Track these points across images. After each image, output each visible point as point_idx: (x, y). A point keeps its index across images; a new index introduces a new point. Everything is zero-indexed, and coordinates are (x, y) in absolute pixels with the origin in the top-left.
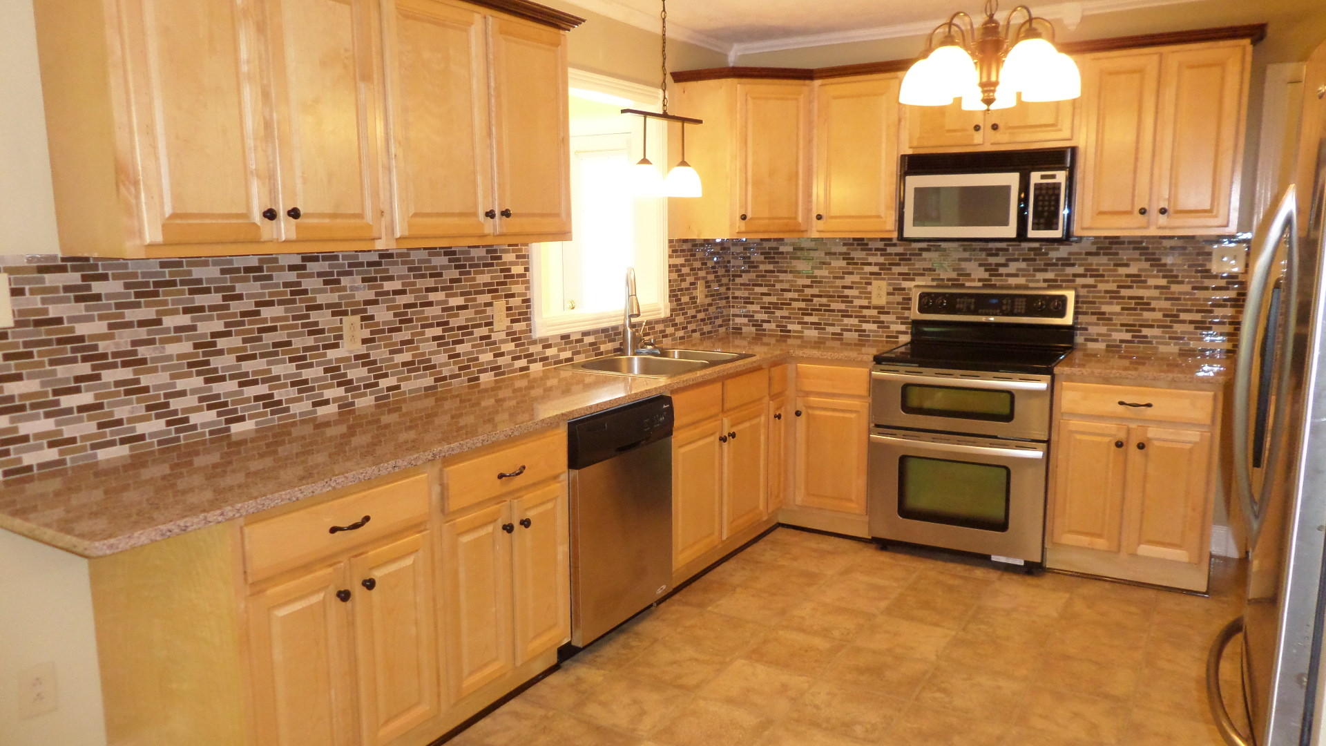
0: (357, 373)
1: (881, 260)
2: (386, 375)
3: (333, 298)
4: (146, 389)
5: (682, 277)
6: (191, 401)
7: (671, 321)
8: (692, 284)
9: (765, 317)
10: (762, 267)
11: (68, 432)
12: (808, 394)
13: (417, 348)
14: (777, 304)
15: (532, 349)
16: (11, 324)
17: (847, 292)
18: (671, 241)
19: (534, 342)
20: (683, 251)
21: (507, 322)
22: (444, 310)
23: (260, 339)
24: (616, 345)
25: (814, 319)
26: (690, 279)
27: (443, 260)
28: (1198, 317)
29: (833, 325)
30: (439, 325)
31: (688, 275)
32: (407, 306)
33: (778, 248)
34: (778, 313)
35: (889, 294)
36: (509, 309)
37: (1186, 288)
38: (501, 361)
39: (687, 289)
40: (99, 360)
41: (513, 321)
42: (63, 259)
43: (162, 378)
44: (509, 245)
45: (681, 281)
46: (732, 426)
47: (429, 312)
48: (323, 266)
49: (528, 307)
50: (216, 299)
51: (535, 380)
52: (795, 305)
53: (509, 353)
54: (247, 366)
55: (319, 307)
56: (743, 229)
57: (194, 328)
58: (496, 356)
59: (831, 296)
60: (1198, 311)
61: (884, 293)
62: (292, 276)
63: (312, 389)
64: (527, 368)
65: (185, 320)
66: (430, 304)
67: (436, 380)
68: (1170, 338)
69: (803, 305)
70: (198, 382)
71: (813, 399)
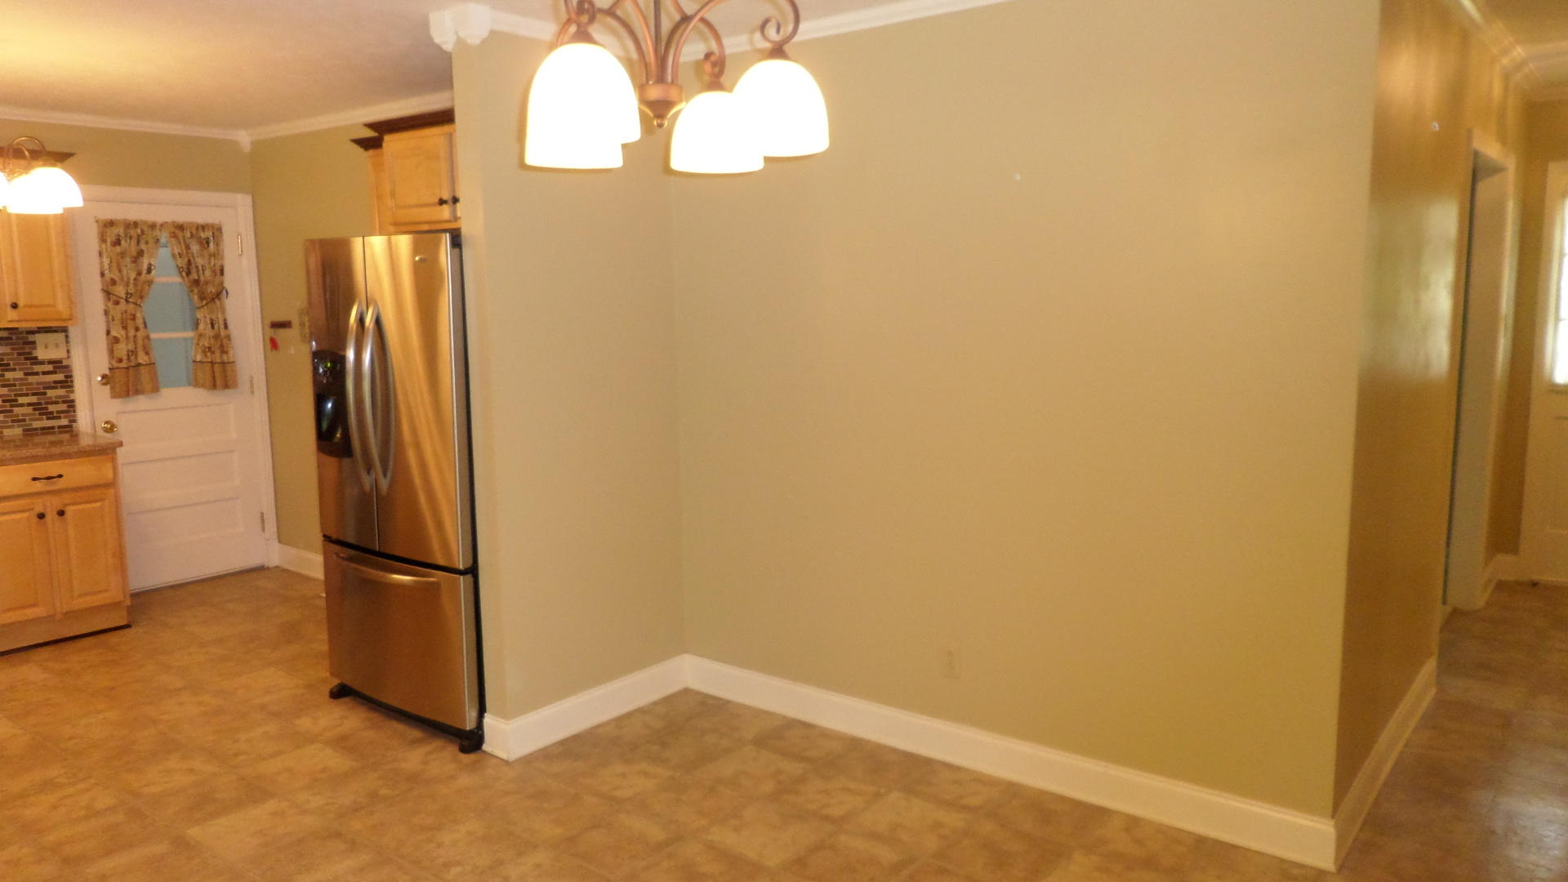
28: (34, 399)
37: (19, 374)
60: (34, 394)
68: (13, 421)
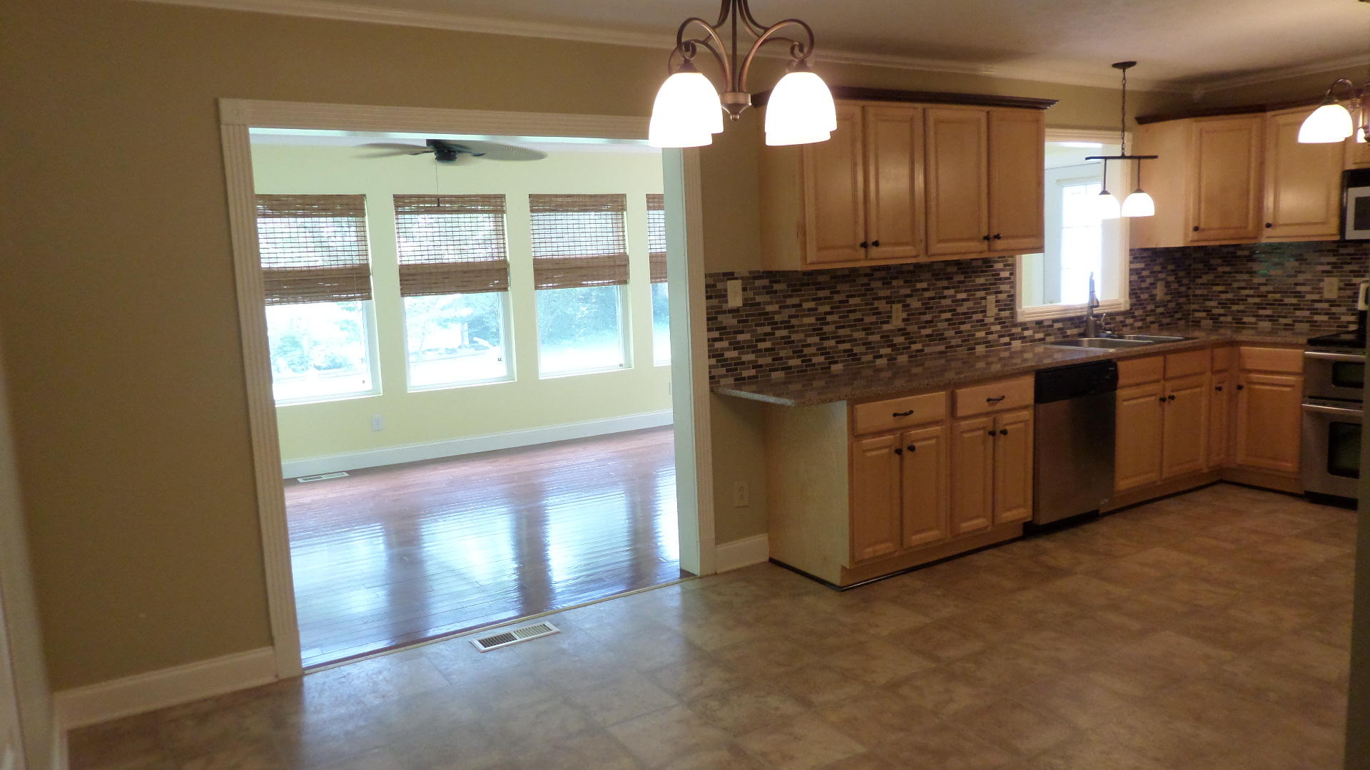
0: (899, 340)
1: (1333, 259)
2: (915, 343)
3: (887, 293)
4: (793, 342)
5: (1142, 279)
6: (813, 350)
7: (1130, 313)
8: (1151, 284)
9: (1222, 311)
10: (1220, 269)
11: (761, 362)
12: (1250, 371)
13: (936, 326)
14: (1233, 300)
15: (1014, 330)
16: (741, 305)
17: (1299, 288)
18: (1131, 250)
19: (1016, 325)
20: (1144, 257)
21: (995, 310)
22: (953, 301)
23: (847, 316)
24: (1081, 330)
25: (1268, 312)
26: (1149, 281)
27: (954, 269)
29: (1285, 317)
30: (950, 311)
31: (1147, 277)
32: (930, 298)
33: (1235, 253)
34: (1235, 308)
35: (1340, 289)
36: (997, 301)
38: (991, 337)
39: (1147, 288)
40: (774, 324)
41: (1000, 310)
42: (763, 272)
43: (800, 336)
44: (999, 258)
45: (1142, 281)
46: (1172, 391)
47: (944, 302)
48: (883, 274)
49: (1012, 300)
50: (826, 293)
51: (1015, 352)
52: (1251, 300)
53: (997, 332)
54: (841, 332)
55: (879, 298)
56: (1196, 238)
57: (816, 309)
58: (987, 334)
59: (1285, 292)
61: (1335, 288)
62: (865, 280)
63: (874, 348)
64: (1009, 344)
65: (811, 305)
66: (945, 297)
67: (947, 348)
69: (1257, 300)
70: (816, 339)
71: (1254, 376)
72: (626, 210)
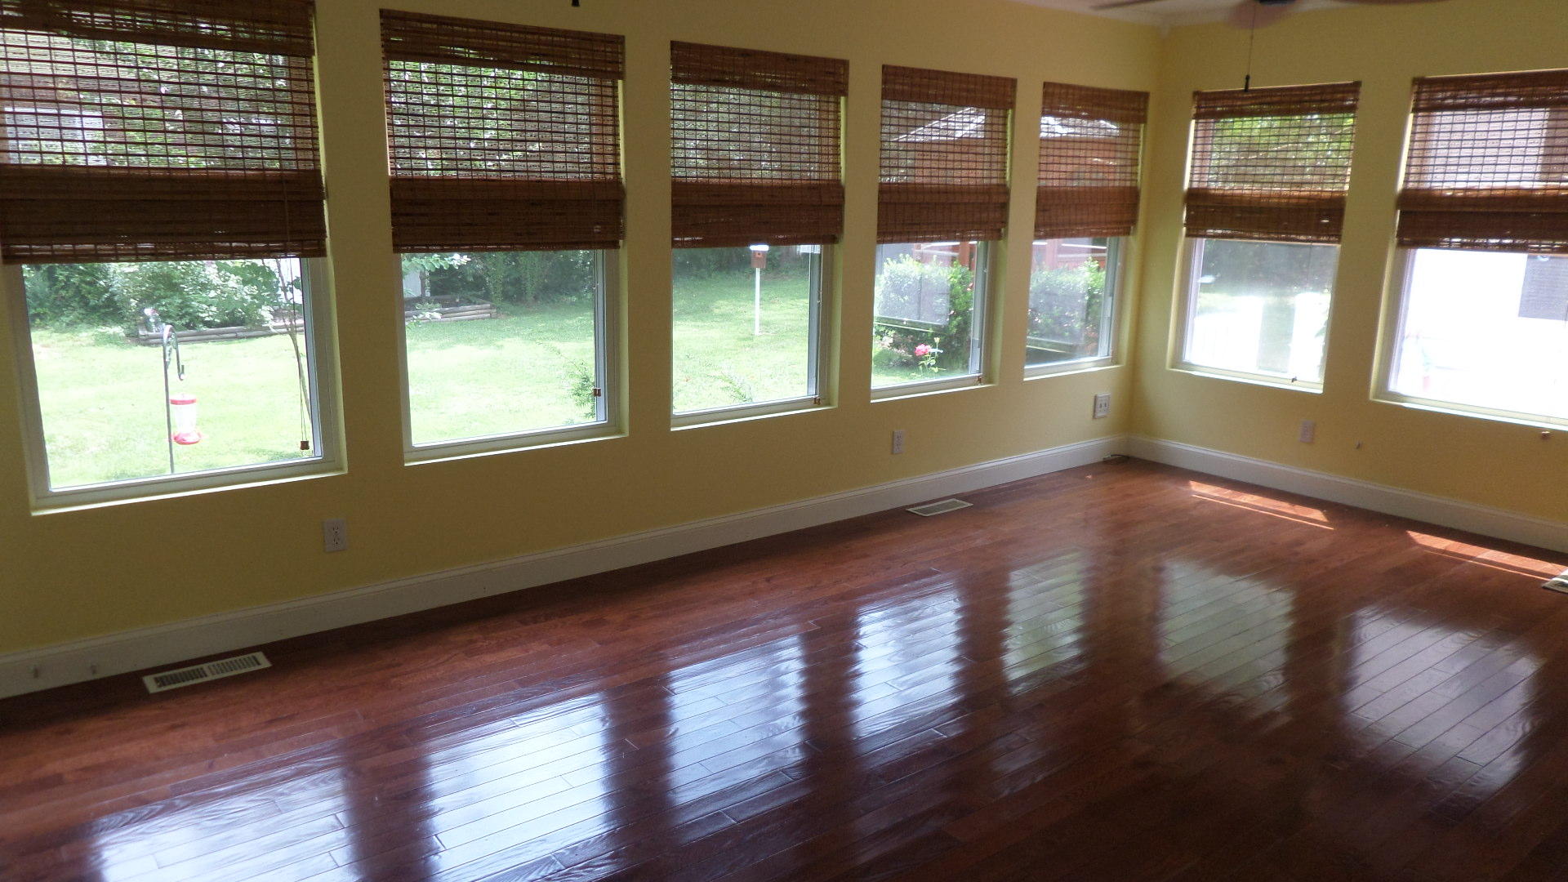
72: (845, 94)
